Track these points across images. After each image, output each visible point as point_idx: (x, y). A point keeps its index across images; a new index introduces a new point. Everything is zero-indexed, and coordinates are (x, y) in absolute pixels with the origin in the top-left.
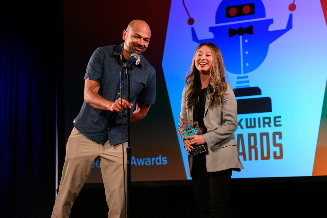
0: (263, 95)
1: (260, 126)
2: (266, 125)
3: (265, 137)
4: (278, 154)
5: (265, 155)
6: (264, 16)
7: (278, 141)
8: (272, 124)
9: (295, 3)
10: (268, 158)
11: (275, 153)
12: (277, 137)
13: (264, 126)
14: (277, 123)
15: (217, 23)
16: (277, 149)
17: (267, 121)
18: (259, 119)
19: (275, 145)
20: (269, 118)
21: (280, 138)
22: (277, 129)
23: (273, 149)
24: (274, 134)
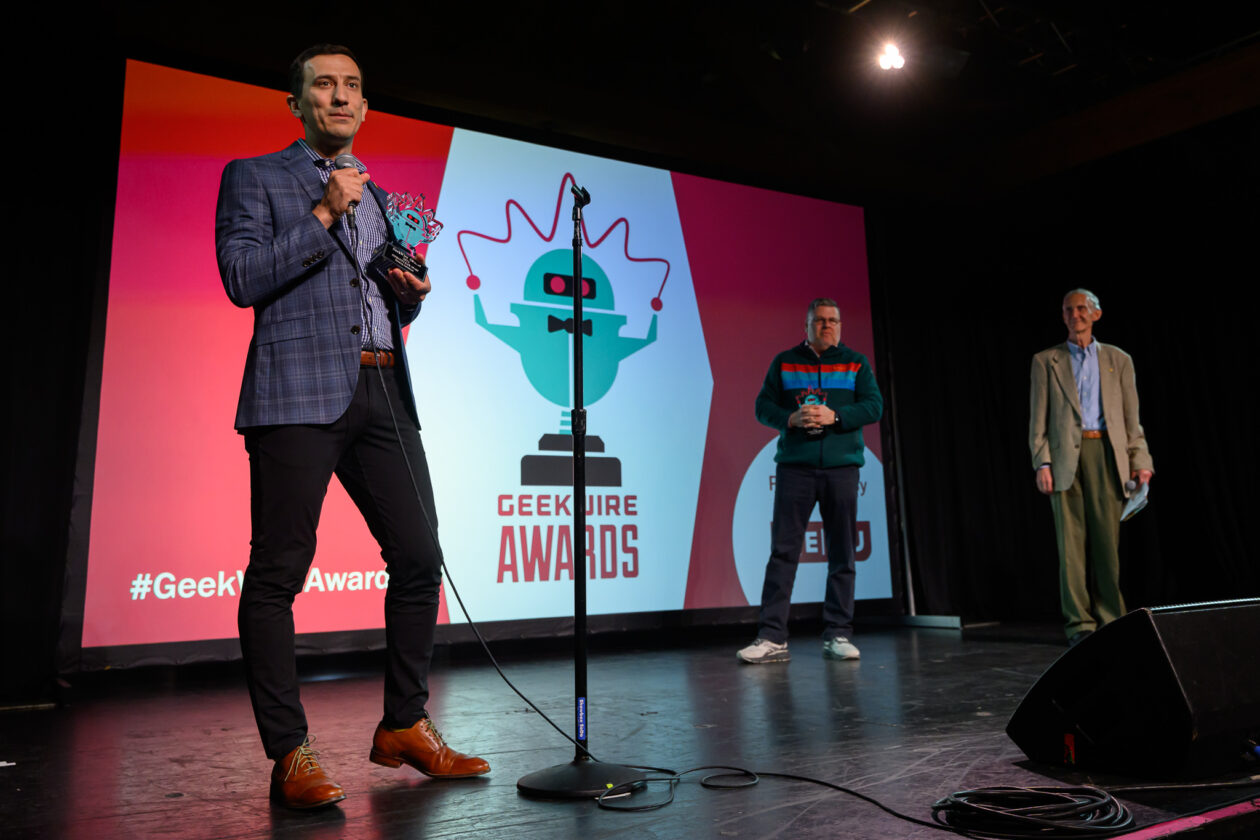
0: (608, 453)
1: (600, 513)
2: (612, 511)
3: (608, 534)
4: (630, 568)
5: (609, 569)
6: (612, 308)
7: (631, 543)
8: (622, 509)
9: (661, 298)
10: (613, 574)
11: (625, 565)
12: (630, 534)
13: (608, 513)
14: (630, 509)
15: (526, 298)
16: (629, 558)
17: (613, 502)
18: (599, 498)
19: (626, 549)
20: (616, 498)
21: (635, 537)
22: (630, 520)
23: (623, 557)
24: (626, 528)
